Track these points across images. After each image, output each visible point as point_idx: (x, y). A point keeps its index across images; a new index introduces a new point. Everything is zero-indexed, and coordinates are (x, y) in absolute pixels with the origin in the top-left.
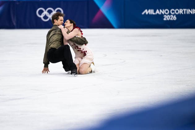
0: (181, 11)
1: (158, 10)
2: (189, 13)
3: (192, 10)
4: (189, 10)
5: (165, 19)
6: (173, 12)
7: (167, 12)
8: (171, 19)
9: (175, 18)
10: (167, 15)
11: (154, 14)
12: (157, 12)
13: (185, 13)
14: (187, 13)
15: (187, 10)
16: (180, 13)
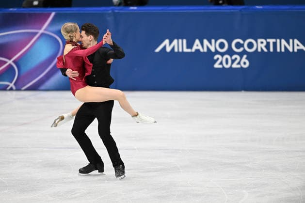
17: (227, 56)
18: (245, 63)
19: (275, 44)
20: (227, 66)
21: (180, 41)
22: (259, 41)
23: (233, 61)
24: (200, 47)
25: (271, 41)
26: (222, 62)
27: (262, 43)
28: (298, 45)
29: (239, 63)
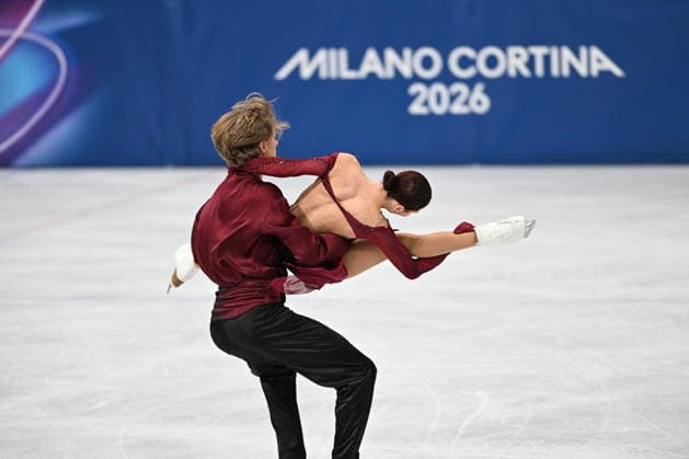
17: (439, 87)
18: (480, 102)
19: (547, 59)
20: (439, 110)
21: (333, 53)
22: (513, 50)
23: (453, 98)
24: (377, 68)
25: (539, 52)
26: (427, 101)
27: (518, 56)
28: (599, 61)
29: (466, 103)
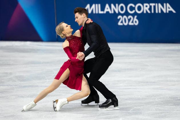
0: (145, 8)
1: (107, 6)
2: (160, 12)
3: (165, 4)
4: (160, 5)
5: (120, 24)
6: (132, 9)
7: (122, 9)
8: (130, 24)
9: (136, 22)
10: (122, 15)
11: (101, 12)
12: (107, 9)
13: (153, 12)
14: (157, 12)
15: (157, 4)
16: (145, 12)
